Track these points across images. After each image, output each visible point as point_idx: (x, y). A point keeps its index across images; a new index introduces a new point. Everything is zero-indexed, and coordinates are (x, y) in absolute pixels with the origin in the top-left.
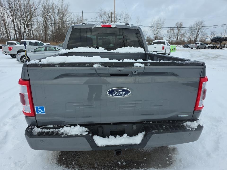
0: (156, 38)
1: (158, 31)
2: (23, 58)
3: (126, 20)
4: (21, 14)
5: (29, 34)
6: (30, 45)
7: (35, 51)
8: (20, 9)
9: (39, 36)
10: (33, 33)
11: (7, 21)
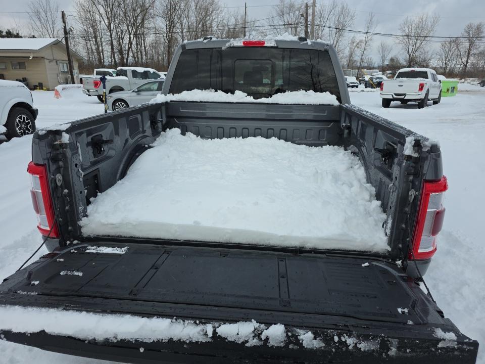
0: (411, 62)
1: (418, 45)
2: (117, 104)
3: (342, 20)
4: (125, 13)
5: (139, 53)
6: (133, 77)
7: (139, 91)
8: (124, 3)
9: (158, 59)
10: (146, 53)
11: (99, 27)
